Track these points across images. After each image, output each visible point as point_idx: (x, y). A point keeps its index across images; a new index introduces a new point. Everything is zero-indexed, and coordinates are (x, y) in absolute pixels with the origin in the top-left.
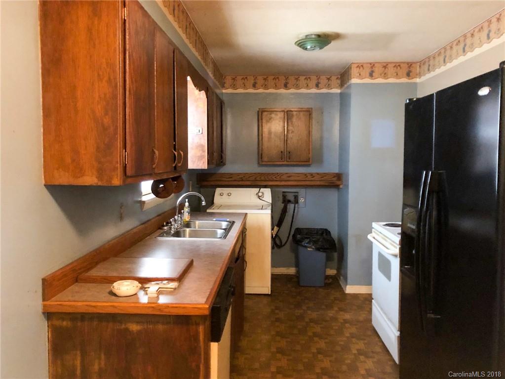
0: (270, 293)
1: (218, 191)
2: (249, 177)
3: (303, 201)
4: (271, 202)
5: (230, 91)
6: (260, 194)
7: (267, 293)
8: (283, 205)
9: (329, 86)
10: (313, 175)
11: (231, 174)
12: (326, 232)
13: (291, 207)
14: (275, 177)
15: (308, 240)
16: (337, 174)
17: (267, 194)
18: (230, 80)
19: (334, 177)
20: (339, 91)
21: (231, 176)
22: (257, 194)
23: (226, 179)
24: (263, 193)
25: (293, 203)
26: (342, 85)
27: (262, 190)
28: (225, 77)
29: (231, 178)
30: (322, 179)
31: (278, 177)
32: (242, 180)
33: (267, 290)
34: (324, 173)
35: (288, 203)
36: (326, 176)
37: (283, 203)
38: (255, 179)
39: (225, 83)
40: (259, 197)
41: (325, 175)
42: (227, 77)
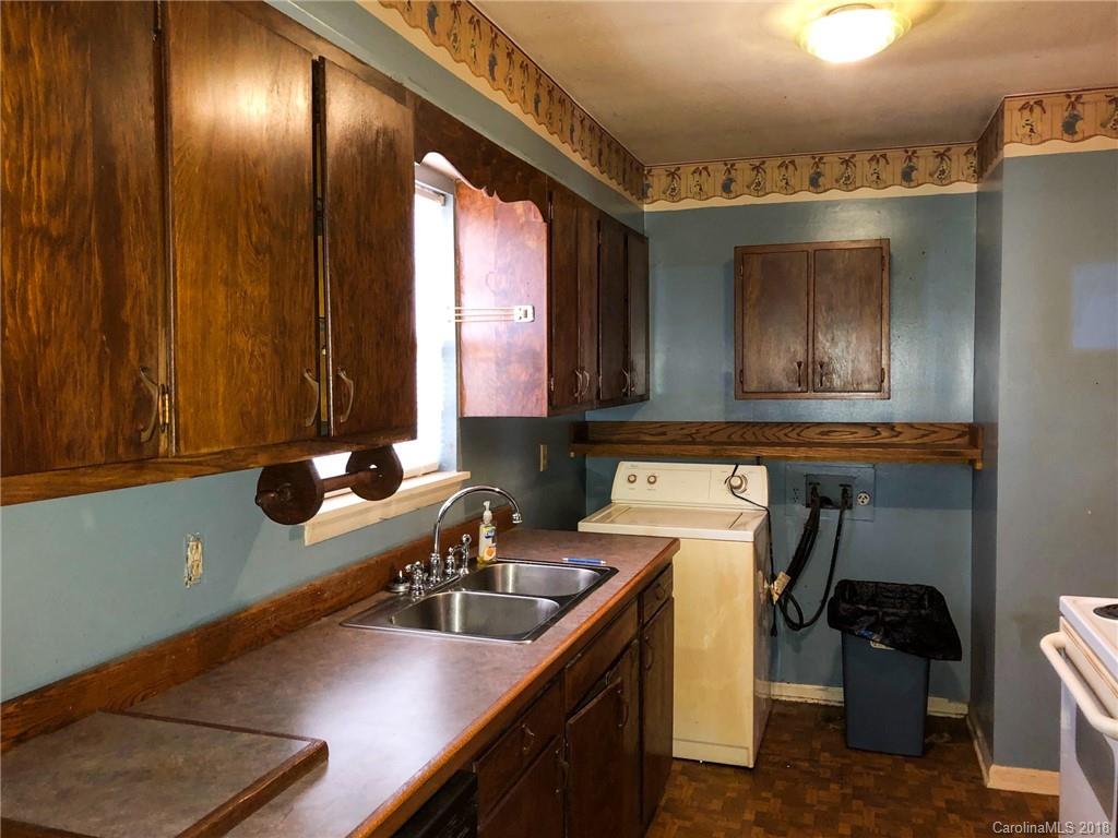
0: (751, 766)
1: (625, 468)
2: (712, 433)
3: (866, 501)
4: (766, 505)
5: (662, 206)
6: (736, 482)
7: (745, 764)
8: (809, 510)
9: (942, 177)
10: (898, 429)
11: (663, 425)
12: (933, 597)
13: (829, 517)
14: (786, 435)
15: (873, 619)
16: (970, 426)
17: (756, 481)
18: (663, 178)
19: (959, 436)
20: (973, 188)
21: (664, 429)
22: (728, 481)
23: (648, 438)
24: (743, 478)
25: (837, 508)
26: (980, 173)
27: (742, 469)
28: (650, 171)
29: (664, 434)
30: (925, 440)
31: (794, 435)
32: (693, 442)
33: (745, 758)
34: (932, 425)
35: (822, 507)
36: (935, 432)
37: (808, 506)
38: (729, 437)
39: (649, 186)
40: (732, 489)
41: (932, 429)
42: (654, 172)
